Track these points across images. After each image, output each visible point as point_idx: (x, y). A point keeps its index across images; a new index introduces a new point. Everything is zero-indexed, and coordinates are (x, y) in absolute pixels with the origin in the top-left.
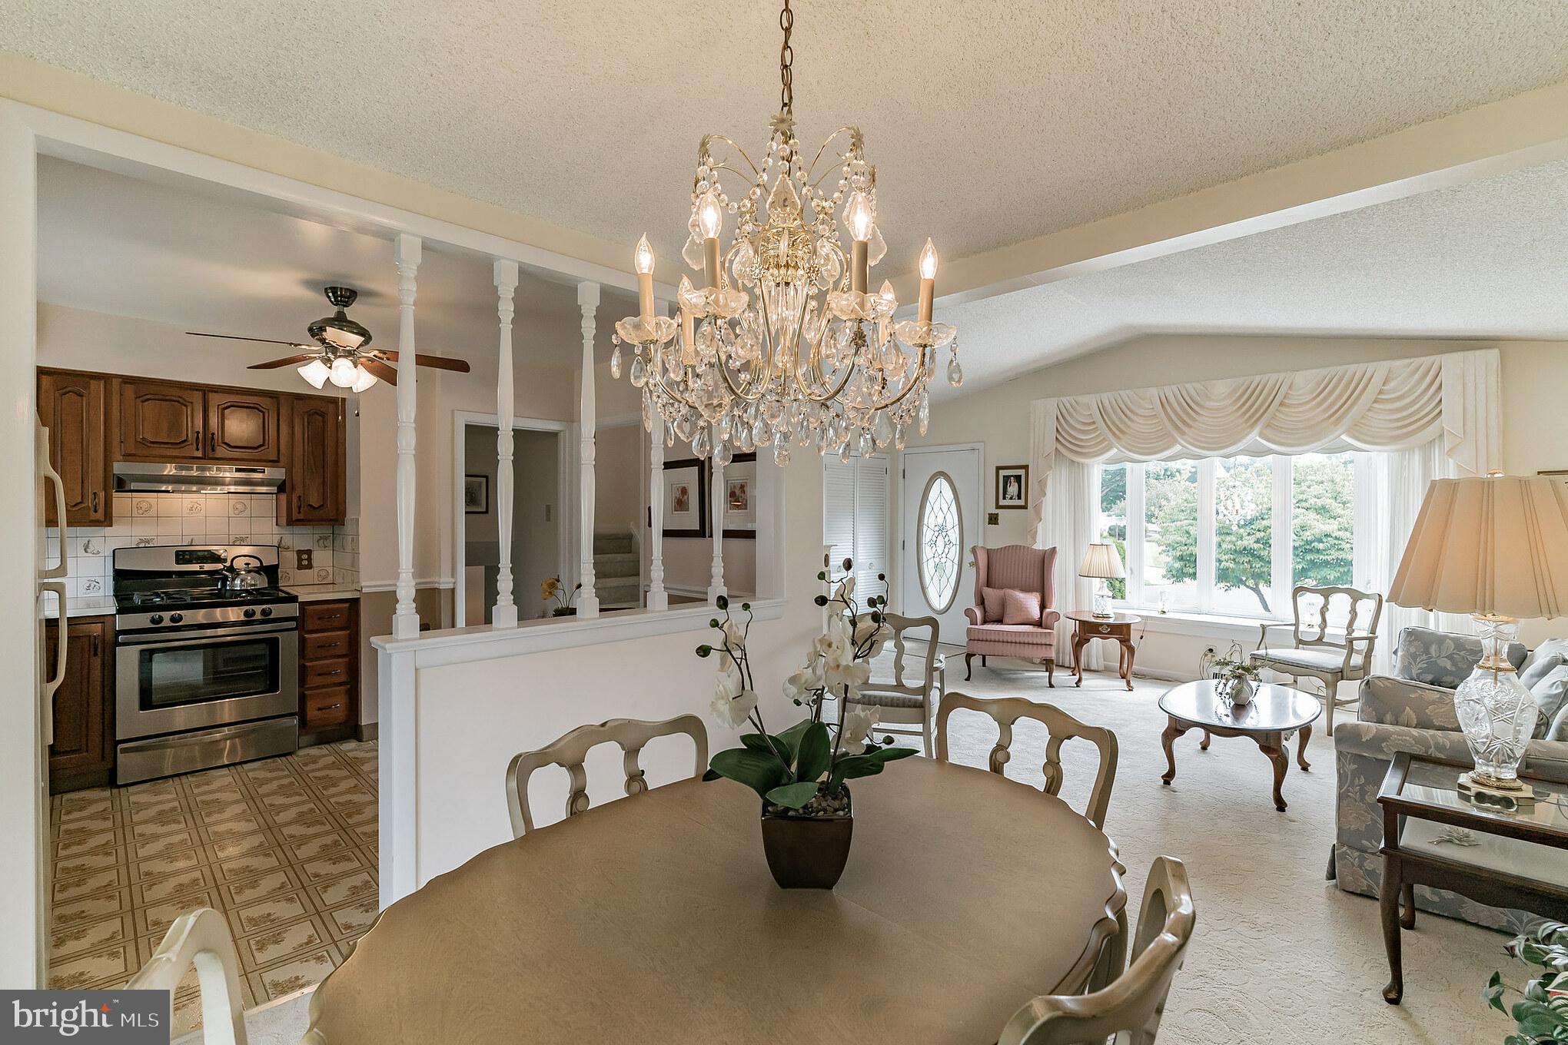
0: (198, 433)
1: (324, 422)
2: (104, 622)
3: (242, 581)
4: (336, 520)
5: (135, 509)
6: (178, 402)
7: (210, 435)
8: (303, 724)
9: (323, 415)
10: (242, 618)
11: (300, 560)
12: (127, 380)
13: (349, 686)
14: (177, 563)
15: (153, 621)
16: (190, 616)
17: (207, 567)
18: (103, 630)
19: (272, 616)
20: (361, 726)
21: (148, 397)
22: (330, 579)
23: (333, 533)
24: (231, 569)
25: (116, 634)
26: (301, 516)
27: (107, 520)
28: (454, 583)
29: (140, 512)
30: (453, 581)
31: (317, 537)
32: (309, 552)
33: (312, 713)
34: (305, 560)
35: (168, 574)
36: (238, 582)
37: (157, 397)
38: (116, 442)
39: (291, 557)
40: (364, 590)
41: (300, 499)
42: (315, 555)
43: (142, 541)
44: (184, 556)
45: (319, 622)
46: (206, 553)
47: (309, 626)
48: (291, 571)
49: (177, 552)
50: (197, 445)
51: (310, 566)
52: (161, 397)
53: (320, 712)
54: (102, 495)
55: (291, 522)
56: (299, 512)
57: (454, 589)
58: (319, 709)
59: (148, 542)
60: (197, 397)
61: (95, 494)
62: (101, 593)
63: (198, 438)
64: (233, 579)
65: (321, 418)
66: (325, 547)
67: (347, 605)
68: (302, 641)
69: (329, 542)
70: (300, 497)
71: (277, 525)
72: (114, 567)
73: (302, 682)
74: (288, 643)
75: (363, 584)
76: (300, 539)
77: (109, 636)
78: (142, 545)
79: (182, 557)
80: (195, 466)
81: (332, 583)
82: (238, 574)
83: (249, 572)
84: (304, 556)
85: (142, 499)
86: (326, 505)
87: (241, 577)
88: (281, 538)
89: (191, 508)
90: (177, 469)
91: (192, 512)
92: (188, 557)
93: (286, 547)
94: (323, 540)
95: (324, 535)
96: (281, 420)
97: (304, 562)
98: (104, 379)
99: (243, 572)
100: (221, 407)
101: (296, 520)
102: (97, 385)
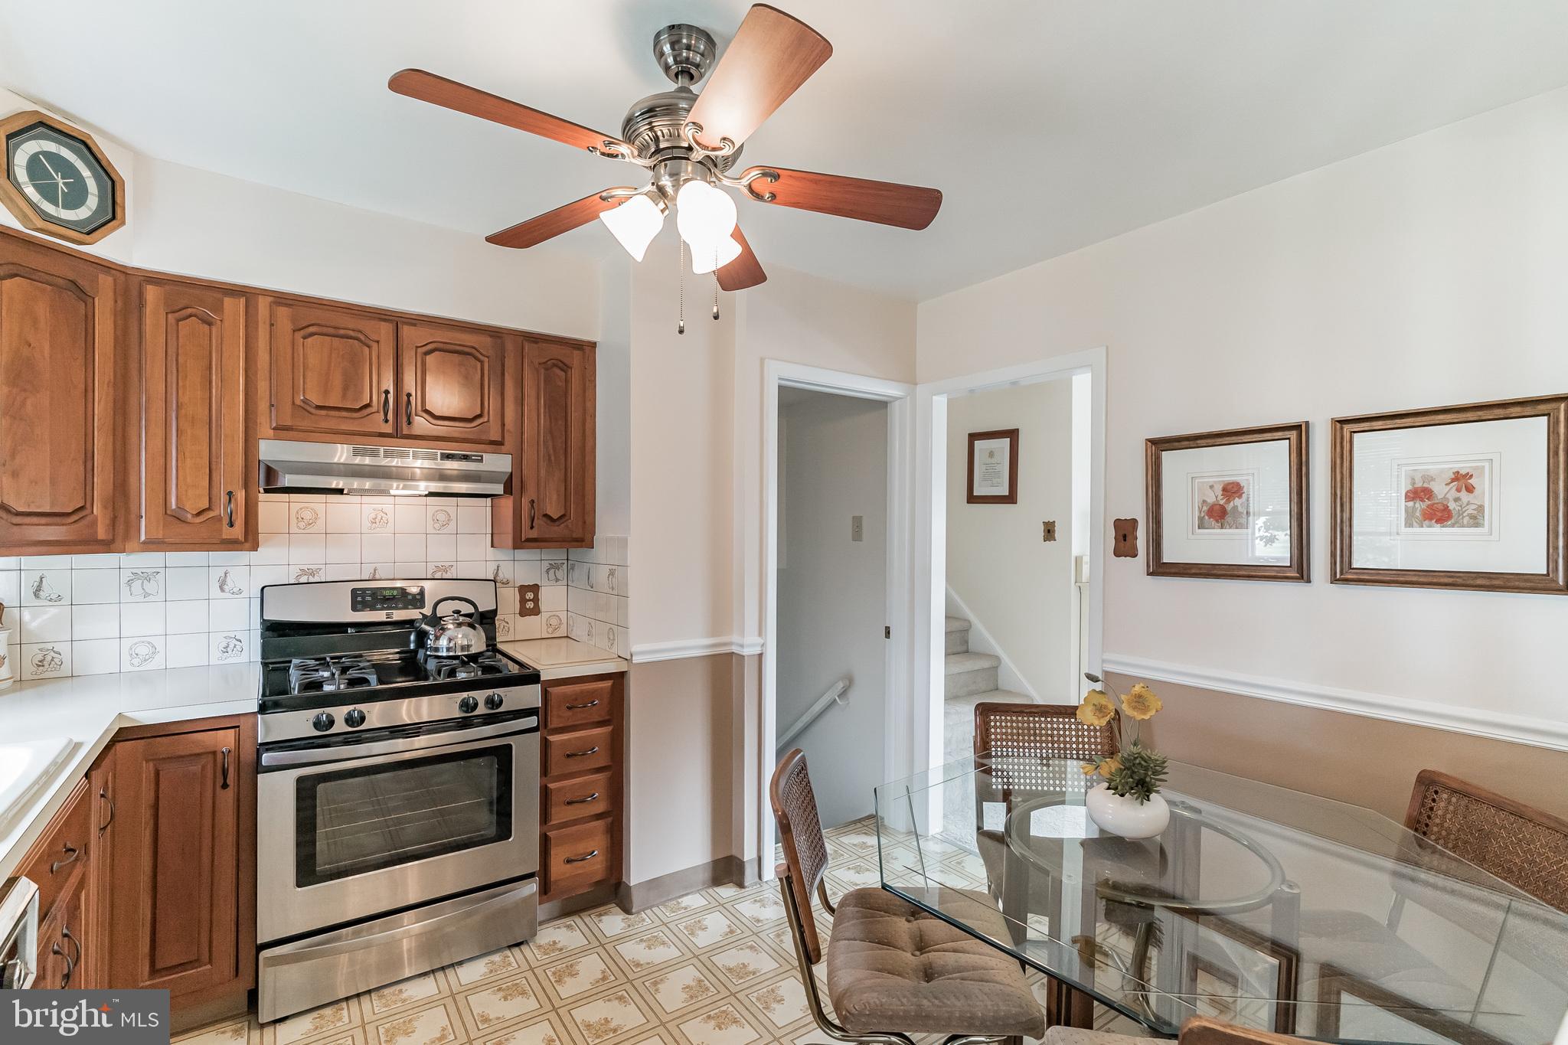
0: (387, 392)
1: (566, 381)
2: (238, 727)
3: (450, 640)
4: (580, 539)
5: (294, 521)
7: (405, 398)
8: (545, 889)
9: (565, 367)
10: (457, 713)
11: (523, 601)
12: (282, 299)
13: (610, 819)
14: (354, 609)
15: (317, 725)
16: (376, 714)
17: (399, 615)
18: (238, 741)
19: (501, 709)
20: (629, 888)
21: (312, 329)
22: (562, 632)
23: (573, 559)
24: (435, 620)
25: (258, 750)
26: (534, 534)
27: (250, 539)
28: (763, 645)
29: (302, 524)
30: (763, 641)
31: (545, 565)
32: (535, 588)
33: (558, 869)
34: (529, 600)
35: (340, 627)
36: (443, 642)
37: (325, 330)
38: (263, 406)
39: (510, 600)
40: (636, 660)
41: (532, 506)
42: (544, 594)
43: (303, 572)
45: (570, 713)
46: (395, 593)
47: (554, 723)
48: (509, 618)
49: (354, 591)
50: (386, 415)
51: (536, 611)
52: (331, 331)
53: (568, 866)
54: (240, 495)
55: (520, 542)
56: (532, 527)
57: (760, 655)
58: (569, 861)
59: (313, 574)
60: (385, 330)
61: (230, 494)
62: (244, 658)
63: (386, 400)
64: (437, 638)
65: (562, 374)
66: (557, 580)
67: (608, 684)
68: (545, 745)
69: (561, 574)
70: (531, 500)
71: (492, 546)
73: (545, 817)
74: (526, 754)
75: (634, 649)
76: (523, 568)
77: (247, 753)
78: (304, 579)
79: (362, 599)
80: (382, 449)
81: (565, 637)
82: (443, 629)
83: (460, 625)
84: (529, 594)
85: (306, 505)
86: (568, 515)
87: (448, 633)
88: (498, 567)
89: (374, 519)
90: (356, 453)
91: (374, 524)
92: (369, 598)
93: (505, 580)
94: (553, 570)
95: (556, 562)
96: (506, 374)
97: (529, 603)
98: (245, 294)
99: (451, 625)
100: (420, 350)
101: (528, 540)
102: (234, 306)
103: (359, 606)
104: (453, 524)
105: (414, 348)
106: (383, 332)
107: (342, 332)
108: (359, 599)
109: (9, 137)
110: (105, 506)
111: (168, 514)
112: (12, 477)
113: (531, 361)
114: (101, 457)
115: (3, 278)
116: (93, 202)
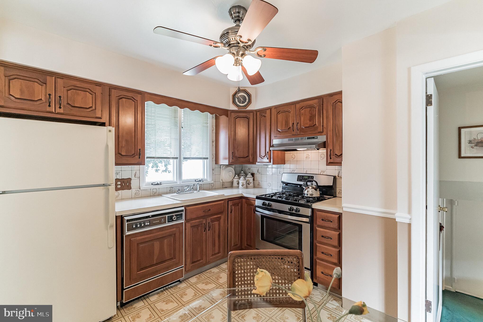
0: (293, 123)
5: (291, 158)
6: (288, 112)
7: (297, 124)
8: (314, 277)
15: (263, 204)
19: (300, 213)
21: (280, 112)
24: (306, 186)
26: (331, 161)
33: (319, 273)
38: (273, 132)
40: (344, 209)
41: (330, 151)
43: (293, 170)
45: (322, 222)
46: (307, 177)
47: (318, 222)
49: (298, 176)
50: (293, 129)
52: (283, 112)
53: (322, 274)
55: (328, 163)
56: (331, 159)
57: (410, 224)
61: (268, 152)
67: (337, 216)
72: (281, 180)
75: (343, 205)
80: (294, 138)
82: (308, 188)
83: (313, 188)
85: (293, 154)
89: (306, 157)
90: (289, 140)
92: (301, 178)
98: (270, 109)
99: (310, 188)
100: (301, 110)
101: (330, 163)
102: (268, 112)
103: (299, 180)
105: (299, 110)
106: (293, 108)
107: (285, 111)
108: (299, 178)
109: (234, 96)
110: (251, 156)
111: (260, 157)
112: (238, 151)
113: (330, 103)
114: (251, 147)
115: (236, 119)
116: (247, 101)
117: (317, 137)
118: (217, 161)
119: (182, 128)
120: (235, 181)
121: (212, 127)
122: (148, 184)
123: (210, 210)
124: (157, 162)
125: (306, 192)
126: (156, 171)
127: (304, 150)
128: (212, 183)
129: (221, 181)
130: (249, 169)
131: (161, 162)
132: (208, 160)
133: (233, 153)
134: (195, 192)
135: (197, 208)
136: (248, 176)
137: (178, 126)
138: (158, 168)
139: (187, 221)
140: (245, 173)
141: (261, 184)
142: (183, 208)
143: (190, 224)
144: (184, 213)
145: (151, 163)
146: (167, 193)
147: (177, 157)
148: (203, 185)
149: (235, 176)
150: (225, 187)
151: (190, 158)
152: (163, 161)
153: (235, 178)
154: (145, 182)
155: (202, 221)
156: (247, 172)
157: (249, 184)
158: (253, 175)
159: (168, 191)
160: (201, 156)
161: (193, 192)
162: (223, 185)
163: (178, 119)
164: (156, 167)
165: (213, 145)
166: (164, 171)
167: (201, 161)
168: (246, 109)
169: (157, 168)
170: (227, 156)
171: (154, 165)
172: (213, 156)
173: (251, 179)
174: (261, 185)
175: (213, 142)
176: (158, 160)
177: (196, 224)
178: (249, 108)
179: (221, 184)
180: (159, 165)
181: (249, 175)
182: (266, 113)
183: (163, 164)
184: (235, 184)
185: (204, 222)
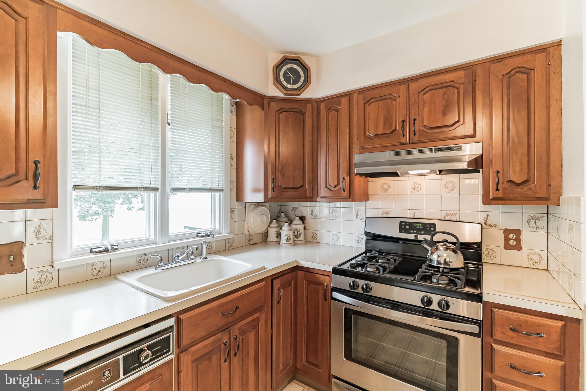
0: (403, 121)
1: (528, 80)
2: (330, 276)
3: (439, 256)
4: (547, 199)
6: (390, 99)
7: (413, 122)
9: (527, 71)
11: (507, 240)
12: (361, 92)
14: (400, 231)
15: (351, 286)
17: (420, 237)
18: (329, 282)
21: (372, 100)
22: (543, 265)
23: (548, 214)
24: (432, 243)
26: (500, 194)
27: (351, 197)
29: (384, 191)
31: (526, 217)
32: (518, 232)
34: (513, 239)
35: (396, 240)
37: (376, 99)
38: (355, 140)
39: (499, 238)
41: (497, 175)
42: (525, 237)
43: (384, 212)
44: (405, 226)
46: (420, 225)
48: (497, 249)
49: (401, 223)
50: (403, 132)
51: (518, 247)
52: (379, 99)
55: (490, 200)
56: (497, 190)
59: (388, 213)
60: (403, 89)
61: (343, 178)
63: (403, 125)
64: (432, 254)
65: (526, 76)
66: (537, 228)
69: (542, 223)
70: (498, 172)
72: (365, 230)
76: (507, 217)
78: (384, 215)
80: (403, 151)
81: (546, 270)
82: (437, 249)
83: (447, 249)
84: (512, 235)
85: (385, 182)
86: (532, 179)
87: (439, 252)
88: (487, 216)
89: (414, 188)
90: (391, 155)
91: (414, 190)
92: (407, 227)
93: (492, 225)
94: (534, 220)
95: (536, 215)
96: (477, 91)
97: (512, 241)
98: (349, 95)
99: (441, 248)
100: (421, 94)
101: (494, 199)
102: (345, 101)
103: (403, 231)
104: (457, 189)
105: (418, 94)
106: (401, 91)
107: (384, 97)
108: (403, 227)
109: (277, 67)
110: (309, 185)
111: (326, 187)
112: (283, 176)
113: (496, 76)
114: (308, 168)
115: (280, 114)
116: (302, 79)
117: (460, 147)
118: (239, 194)
119: (169, 124)
120: (272, 231)
121: (230, 130)
122: (80, 252)
123: (237, 308)
124: (130, 196)
125: (435, 257)
126: (128, 209)
127: (424, 174)
128: (229, 238)
129: (247, 233)
130: (295, 209)
131: (135, 196)
132: (223, 194)
133: (273, 179)
134: (198, 260)
135: (208, 311)
136: (294, 222)
137: (160, 119)
138: (132, 205)
139: (182, 350)
140: (286, 216)
141: (318, 234)
142: (172, 322)
143: (190, 355)
144: (173, 335)
145: (121, 198)
146: (132, 270)
147: (157, 186)
148: (213, 244)
149: (271, 222)
150: (253, 243)
151: (185, 189)
152: (139, 195)
153: (271, 225)
154: (72, 247)
155: (220, 339)
156: (292, 214)
157: (296, 237)
158: (302, 219)
159: (135, 263)
160: (208, 186)
161: (193, 261)
162: (249, 240)
163: (159, 104)
164: (129, 203)
165: (232, 165)
166: (141, 209)
167: (208, 196)
168: (299, 95)
169: (129, 205)
170: (262, 186)
171: (125, 200)
172: (232, 187)
173: (301, 228)
174: (318, 237)
175: (231, 158)
176: (132, 194)
177: (206, 350)
178: (306, 95)
179: (247, 238)
180: (134, 200)
181: (297, 221)
182: (339, 104)
183: (140, 199)
184: (272, 237)
185: (225, 339)
